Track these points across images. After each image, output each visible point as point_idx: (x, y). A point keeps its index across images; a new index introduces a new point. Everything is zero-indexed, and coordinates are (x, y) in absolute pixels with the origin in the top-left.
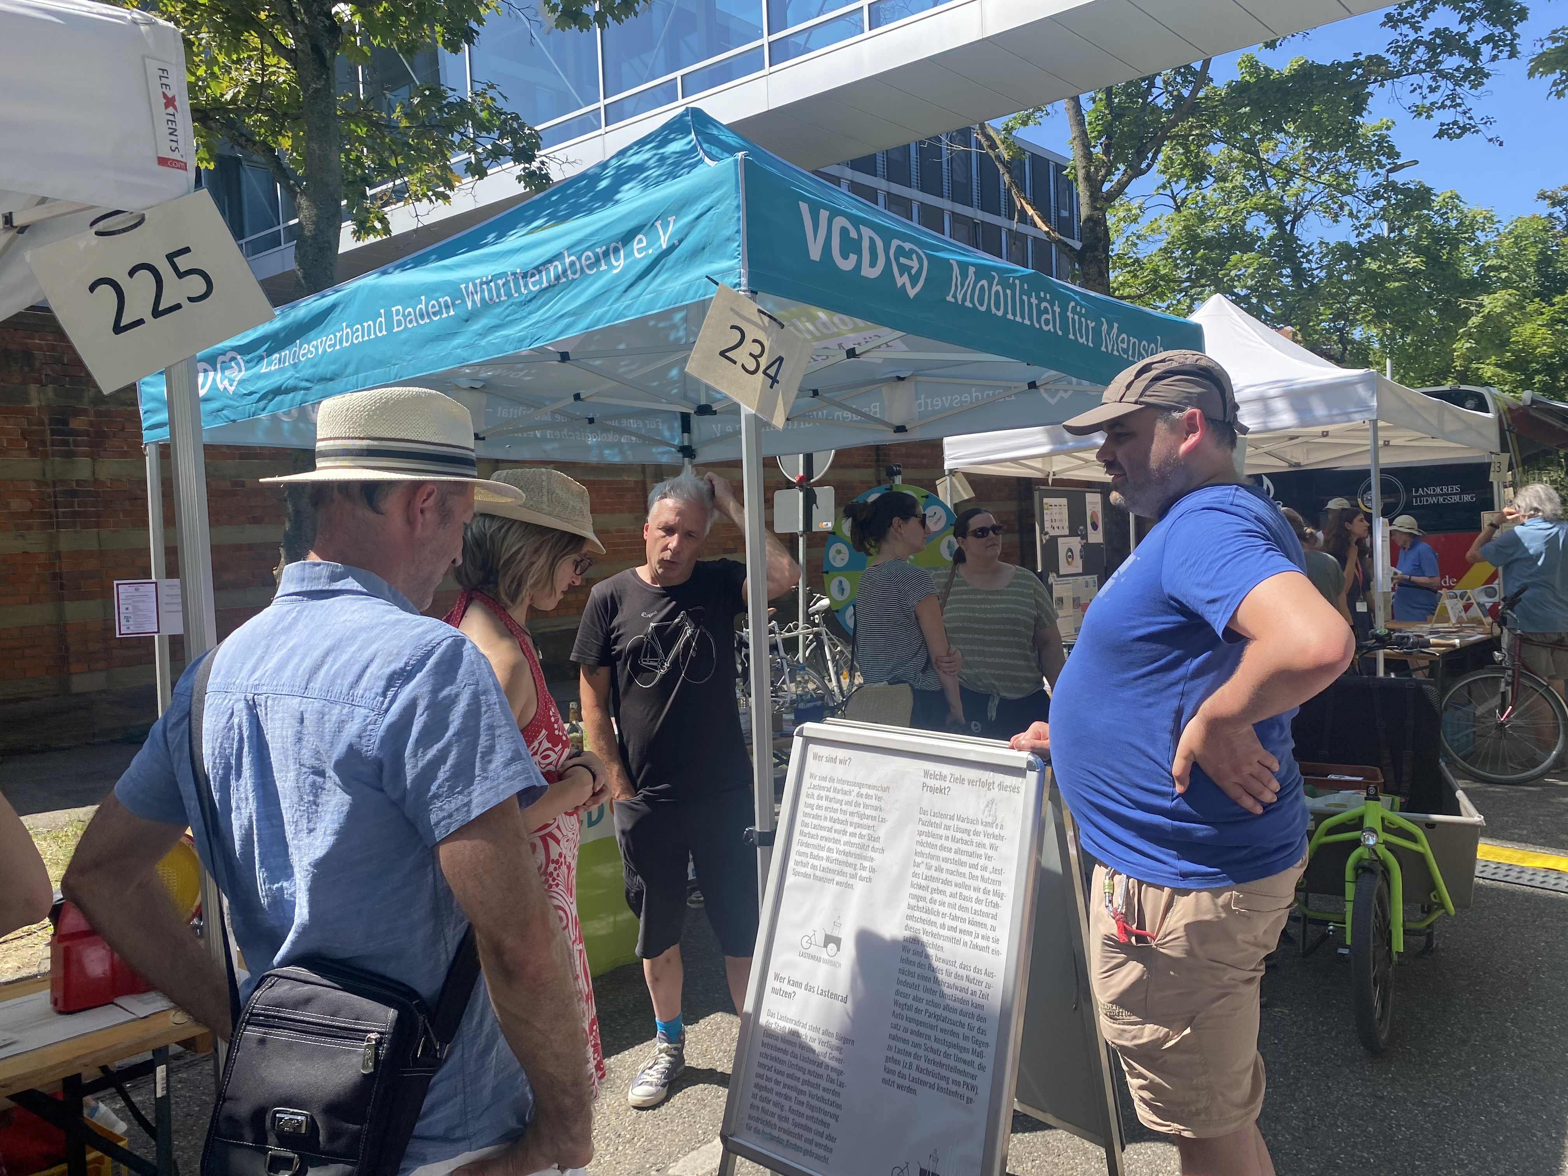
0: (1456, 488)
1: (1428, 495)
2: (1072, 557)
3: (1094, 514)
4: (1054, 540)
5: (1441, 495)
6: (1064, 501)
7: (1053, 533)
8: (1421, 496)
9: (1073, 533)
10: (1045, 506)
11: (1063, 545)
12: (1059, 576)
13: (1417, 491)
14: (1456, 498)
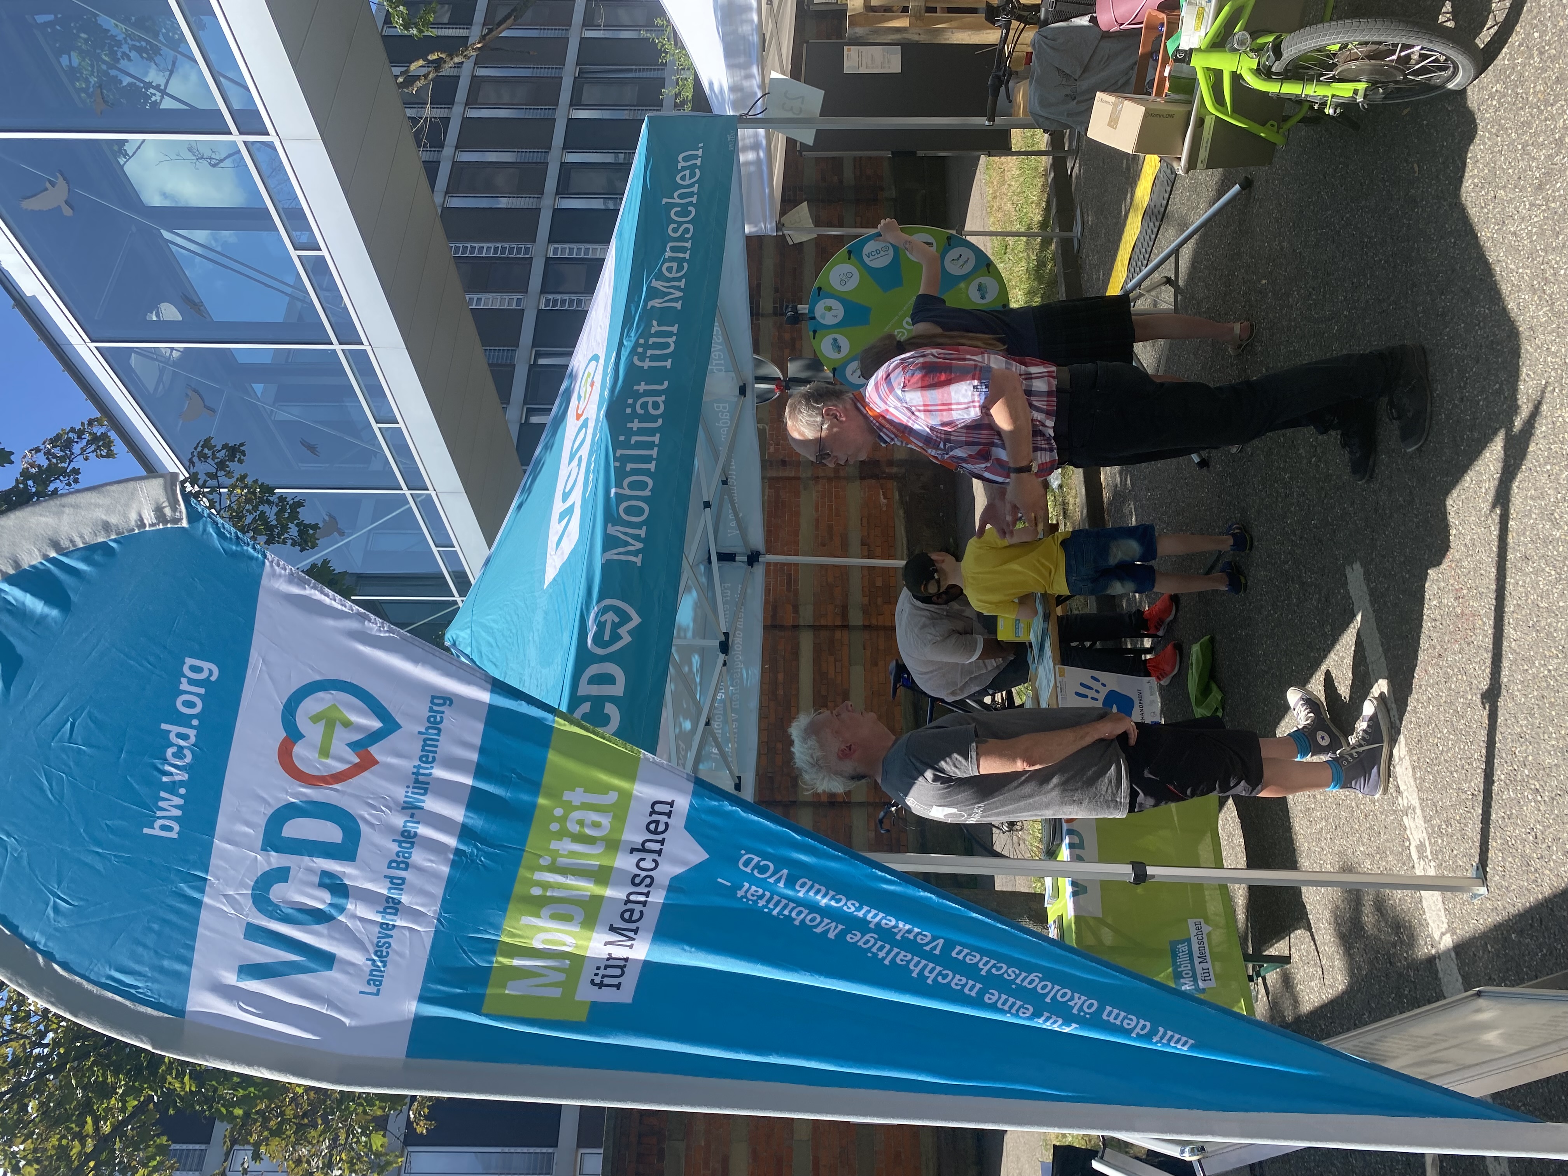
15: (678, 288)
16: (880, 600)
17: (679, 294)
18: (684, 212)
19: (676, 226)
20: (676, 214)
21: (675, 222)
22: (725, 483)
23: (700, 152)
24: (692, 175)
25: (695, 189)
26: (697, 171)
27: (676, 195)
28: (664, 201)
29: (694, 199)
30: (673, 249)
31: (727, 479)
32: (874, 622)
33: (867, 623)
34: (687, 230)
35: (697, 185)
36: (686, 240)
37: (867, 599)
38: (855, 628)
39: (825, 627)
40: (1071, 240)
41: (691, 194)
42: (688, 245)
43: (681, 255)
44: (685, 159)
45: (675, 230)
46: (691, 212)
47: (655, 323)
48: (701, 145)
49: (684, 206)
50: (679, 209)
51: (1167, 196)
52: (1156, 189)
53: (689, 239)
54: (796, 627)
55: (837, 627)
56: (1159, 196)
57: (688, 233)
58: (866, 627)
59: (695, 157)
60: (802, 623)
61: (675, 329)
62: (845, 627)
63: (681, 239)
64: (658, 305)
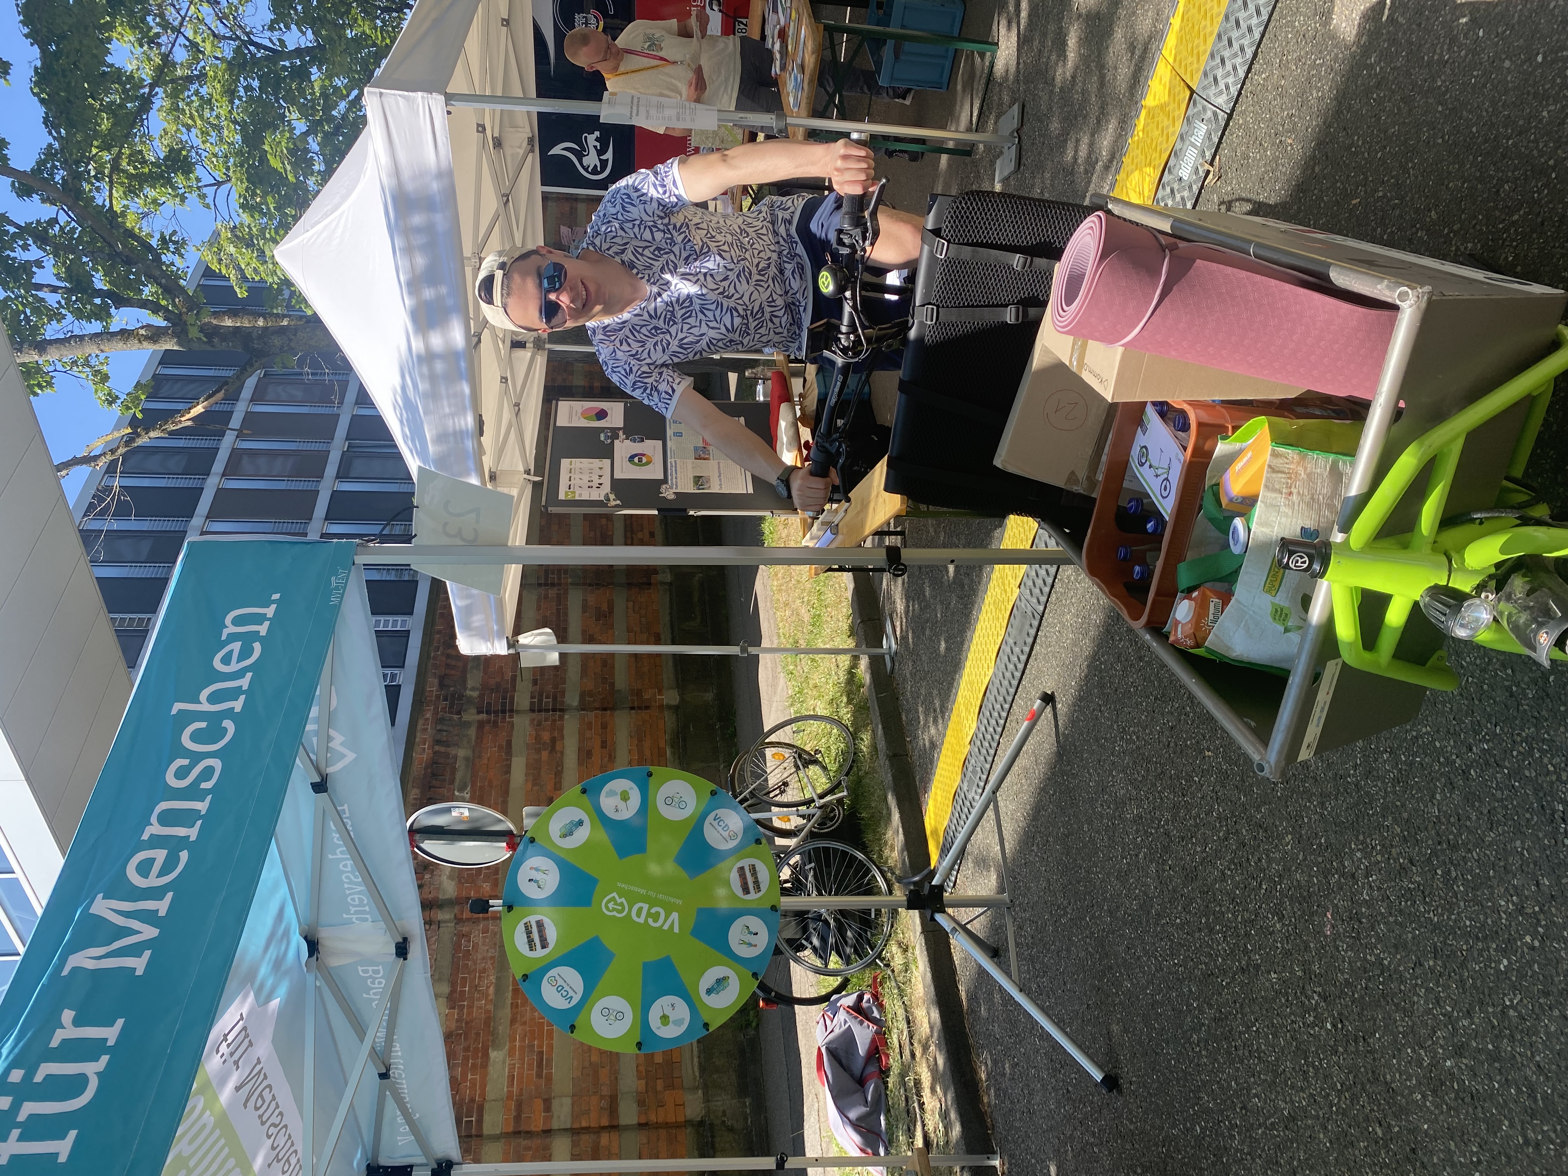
2: (641, 455)
3: (585, 414)
4: (618, 486)
6: (565, 463)
7: (607, 488)
9: (607, 452)
10: (569, 497)
11: (626, 471)
12: (665, 481)
15: (149, 917)
16: (660, 1085)
17: (150, 932)
18: (213, 733)
19: (186, 762)
20: (196, 737)
21: (187, 753)
22: (384, 1076)
23: (270, 611)
24: (245, 653)
25: (244, 683)
26: (257, 646)
27: (204, 694)
28: (178, 707)
29: (238, 705)
30: (166, 819)
31: (388, 1070)
32: (653, 1118)
33: (643, 1121)
34: (208, 773)
35: (249, 675)
36: (199, 796)
37: (643, 1082)
38: (627, 1128)
39: (587, 1130)
40: (882, 656)
41: (233, 694)
42: (202, 806)
43: (181, 831)
44: (239, 621)
45: (181, 774)
46: (225, 730)
47: (68, 1016)
48: (276, 596)
49: (215, 719)
50: (203, 725)
51: (1033, 632)
52: (1015, 622)
53: (207, 792)
54: (548, 1132)
55: (603, 1128)
56: (1021, 631)
57: (209, 779)
58: (642, 1126)
59: (259, 619)
60: (555, 1125)
61: (111, 1034)
62: (614, 1127)
63: (193, 792)
64: (91, 965)
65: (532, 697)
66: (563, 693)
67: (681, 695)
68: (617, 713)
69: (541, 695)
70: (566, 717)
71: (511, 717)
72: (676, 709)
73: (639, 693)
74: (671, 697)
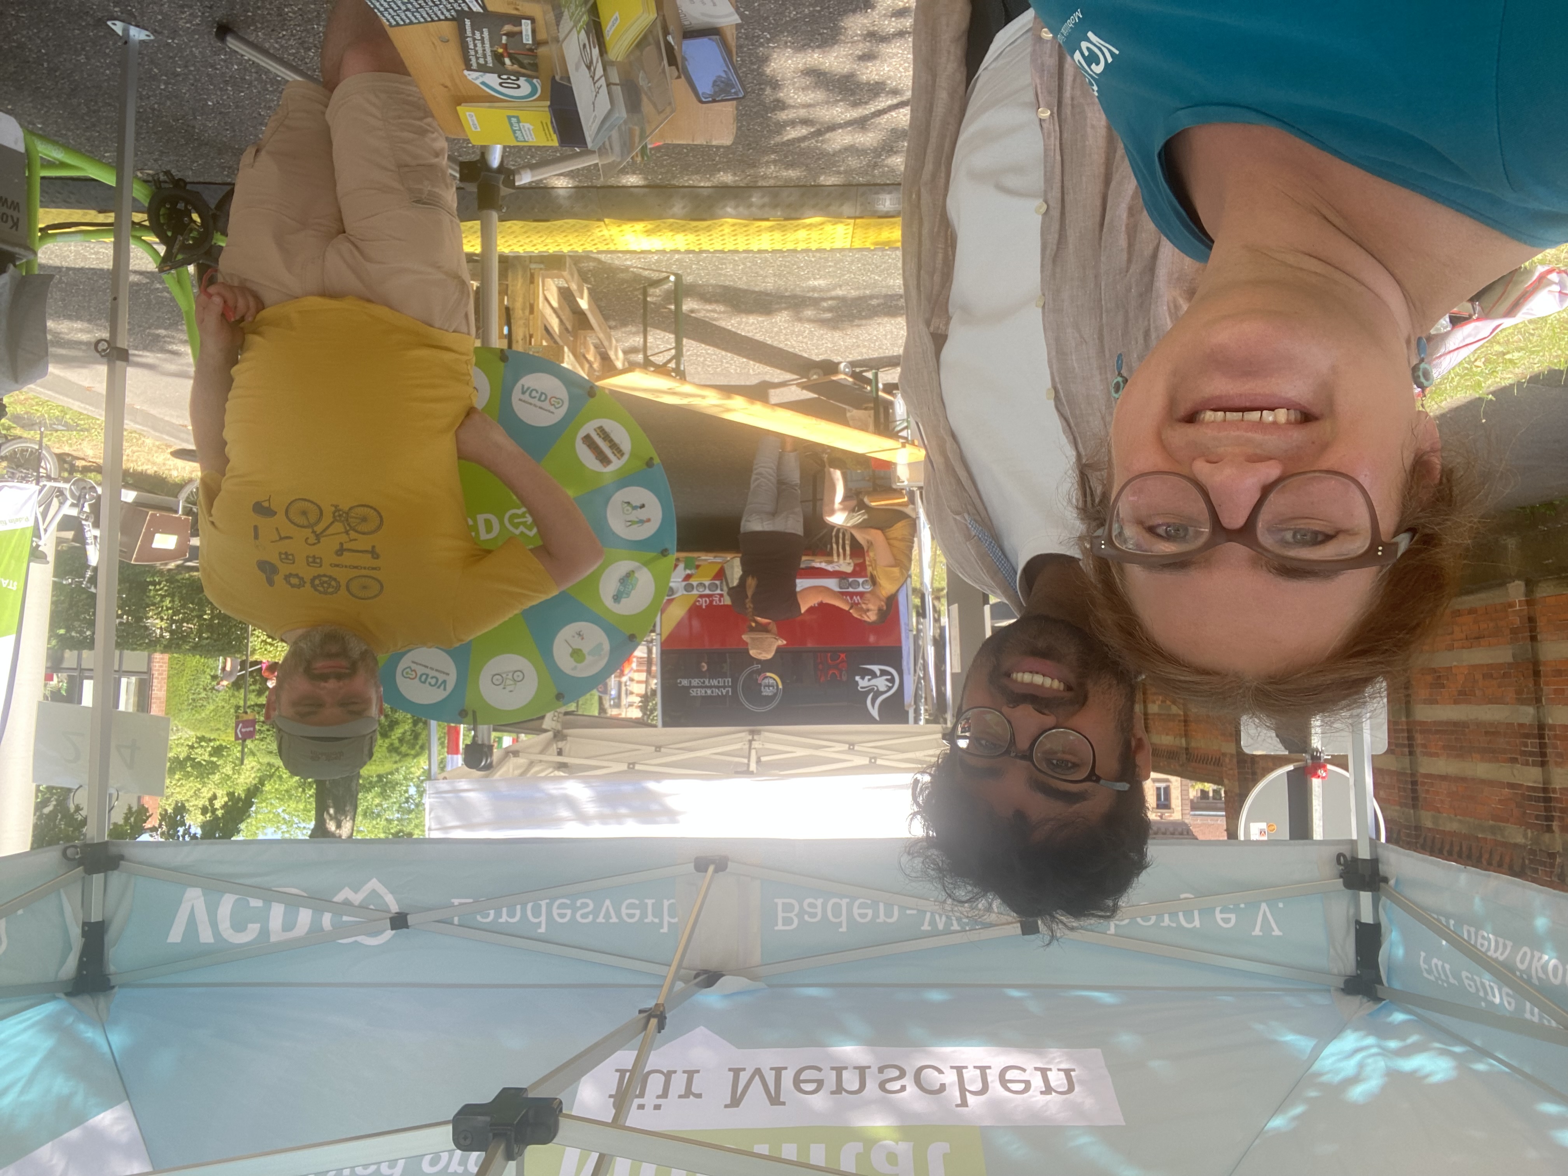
0: (693, 693)
1: (718, 687)
5: (707, 687)
8: (724, 687)
13: (728, 692)
14: (695, 682)
65: (1527, 764)
66: (1521, 725)
67: (1513, 579)
68: (1542, 658)
69: (1524, 753)
70: (1550, 721)
71: (1554, 791)
72: (1530, 585)
73: (1514, 631)
74: (1516, 591)
